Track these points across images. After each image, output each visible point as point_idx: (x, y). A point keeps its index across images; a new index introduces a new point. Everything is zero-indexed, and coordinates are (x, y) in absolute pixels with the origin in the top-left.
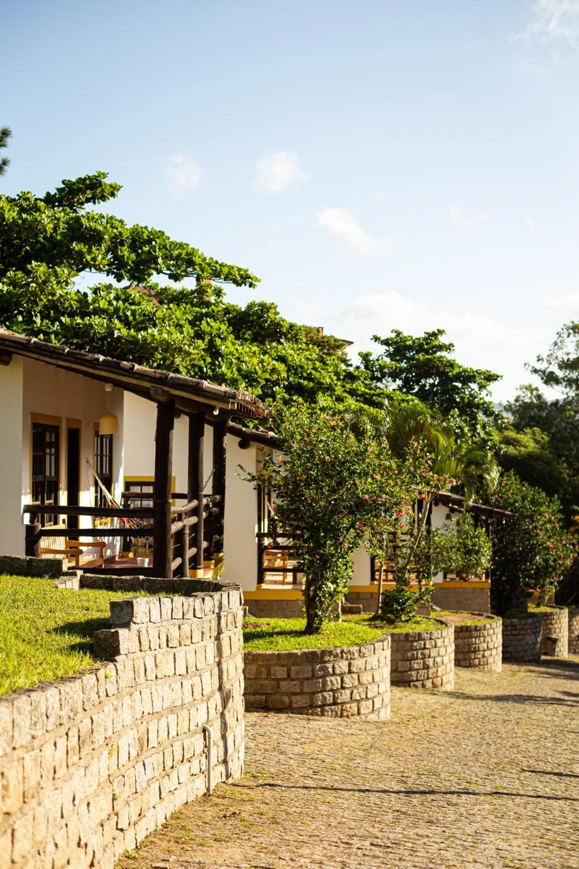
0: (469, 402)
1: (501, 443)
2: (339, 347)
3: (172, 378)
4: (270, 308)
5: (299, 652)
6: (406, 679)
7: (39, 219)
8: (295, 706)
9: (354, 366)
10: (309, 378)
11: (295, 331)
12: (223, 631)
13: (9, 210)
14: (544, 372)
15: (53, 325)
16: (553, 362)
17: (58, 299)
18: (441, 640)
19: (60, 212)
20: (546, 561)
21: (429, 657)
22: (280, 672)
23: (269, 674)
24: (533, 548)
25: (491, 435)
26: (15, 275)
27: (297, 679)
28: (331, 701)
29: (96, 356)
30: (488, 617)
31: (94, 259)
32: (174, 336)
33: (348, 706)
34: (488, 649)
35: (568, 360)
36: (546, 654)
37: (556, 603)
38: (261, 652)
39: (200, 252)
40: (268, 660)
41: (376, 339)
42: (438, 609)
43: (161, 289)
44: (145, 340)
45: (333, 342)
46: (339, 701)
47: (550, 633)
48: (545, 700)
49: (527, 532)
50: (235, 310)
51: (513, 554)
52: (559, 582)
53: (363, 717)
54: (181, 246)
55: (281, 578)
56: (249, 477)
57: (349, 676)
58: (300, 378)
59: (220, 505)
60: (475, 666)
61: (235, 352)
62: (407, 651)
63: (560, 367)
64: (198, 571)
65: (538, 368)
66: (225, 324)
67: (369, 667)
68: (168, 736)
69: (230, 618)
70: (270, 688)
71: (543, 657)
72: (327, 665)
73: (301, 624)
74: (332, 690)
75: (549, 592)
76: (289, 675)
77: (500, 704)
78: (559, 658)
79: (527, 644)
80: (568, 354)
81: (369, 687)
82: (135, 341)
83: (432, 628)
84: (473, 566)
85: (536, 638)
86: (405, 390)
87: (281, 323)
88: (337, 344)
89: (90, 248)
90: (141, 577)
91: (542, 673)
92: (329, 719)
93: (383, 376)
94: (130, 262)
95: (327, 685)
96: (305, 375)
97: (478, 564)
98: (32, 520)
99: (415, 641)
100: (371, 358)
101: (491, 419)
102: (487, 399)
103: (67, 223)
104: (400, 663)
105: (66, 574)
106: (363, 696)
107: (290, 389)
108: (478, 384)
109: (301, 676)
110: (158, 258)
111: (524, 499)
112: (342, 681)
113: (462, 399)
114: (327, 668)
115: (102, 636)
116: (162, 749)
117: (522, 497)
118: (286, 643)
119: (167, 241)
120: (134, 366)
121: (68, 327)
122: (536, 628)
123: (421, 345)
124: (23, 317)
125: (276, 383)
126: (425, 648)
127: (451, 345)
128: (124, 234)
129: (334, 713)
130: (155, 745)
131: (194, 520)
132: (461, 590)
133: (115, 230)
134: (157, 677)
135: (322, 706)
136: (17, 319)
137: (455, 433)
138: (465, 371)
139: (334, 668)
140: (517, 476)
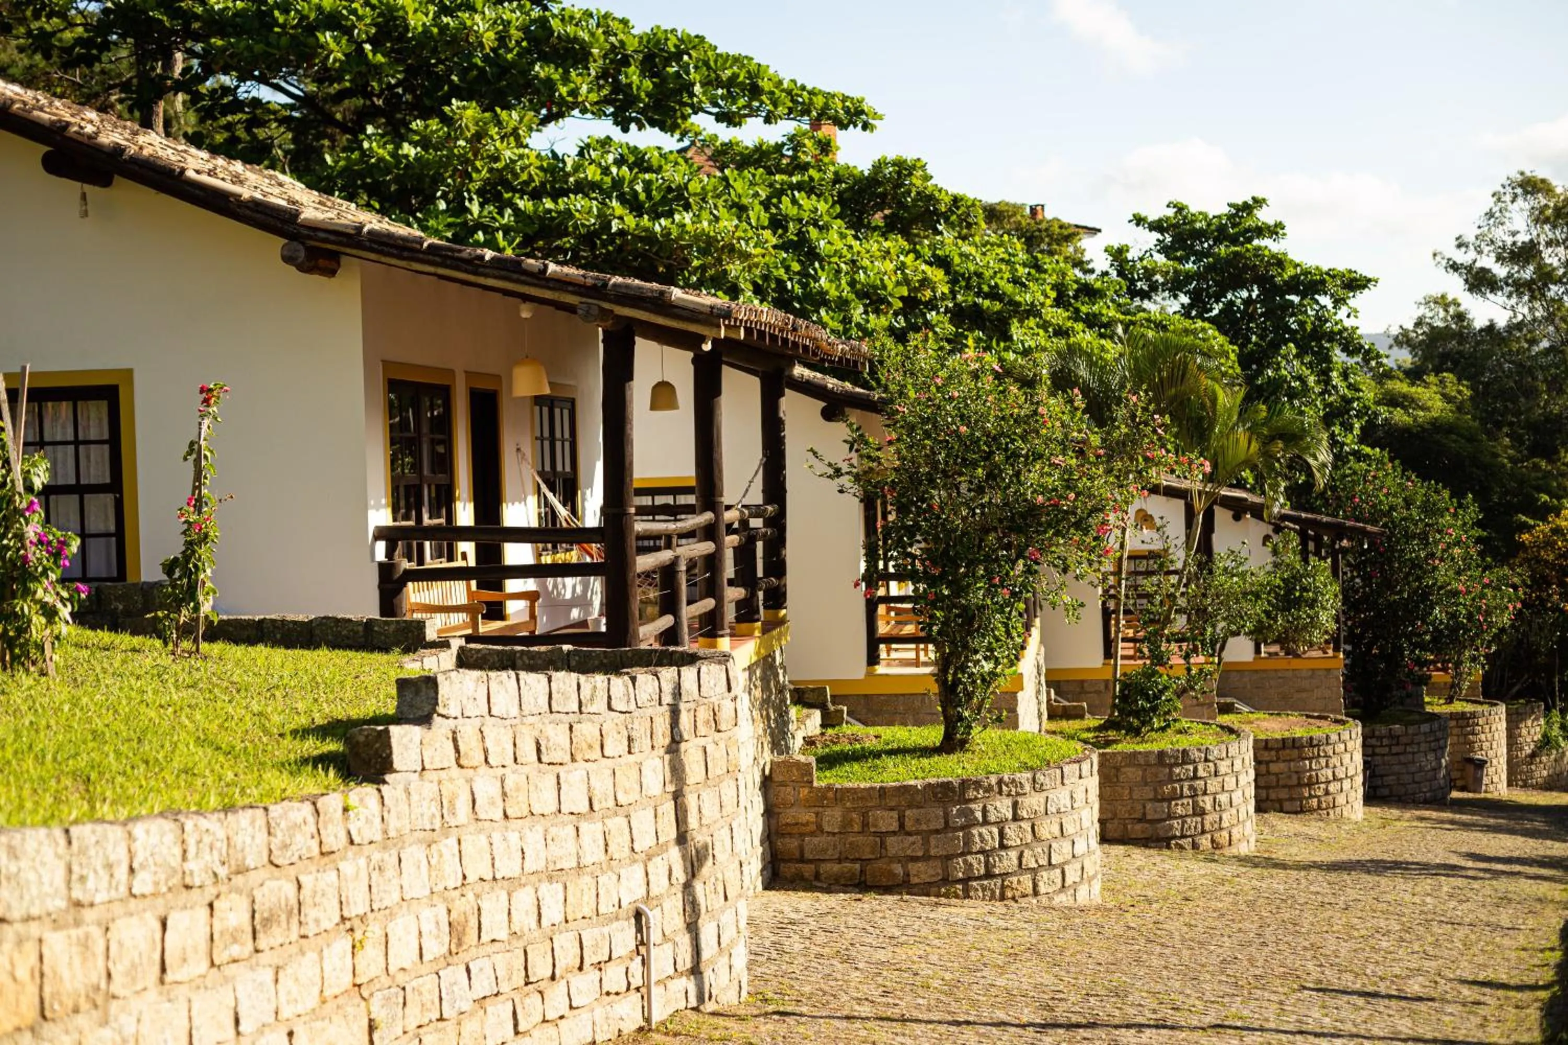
0: (1314, 329)
1: (1378, 403)
2: (1068, 238)
3: (615, 285)
4: (914, 167)
5: (919, 783)
6: (1162, 834)
7: (469, 23)
8: (914, 880)
9: (1098, 272)
10: (993, 293)
11: (963, 209)
12: (686, 737)
13: (416, 11)
14: (1469, 268)
15: (501, 214)
16: (1486, 249)
17: (507, 166)
18: (1228, 762)
19: (513, 11)
20: (1453, 616)
21: (1205, 793)
22: (886, 821)
23: (865, 825)
24: (1425, 594)
25: (1359, 390)
26: (427, 127)
27: (918, 833)
28: (982, 871)
29: (479, 251)
30: (1337, 721)
31: (574, 93)
32: (723, 224)
33: (1014, 879)
34: (1335, 778)
35: (1514, 243)
36: (1463, 789)
37: (1486, 694)
38: (850, 785)
39: (771, 71)
40: (862, 798)
41: (1139, 220)
42: (1246, 709)
43: (722, 145)
44: (667, 233)
45: (1057, 230)
46: (997, 871)
47: (1472, 750)
48: (1425, 868)
49: (1415, 564)
50: (851, 175)
51: (1391, 605)
52: (1487, 656)
53: (1044, 900)
54: (737, 60)
55: (912, 655)
56: (831, 471)
57: (1014, 826)
58: (978, 295)
59: (777, 523)
60: (1311, 811)
61: (845, 251)
62: (1161, 783)
63: (1499, 258)
64: (720, 640)
65: (1459, 262)
66: (826, 202)
67: (1052, 809)
68: (539, 921)
69: (704, 714)
70: (868, 850)
71: (1455, 794)
72: (973, 806)
73: (934, 734)
74: (982, 851)
75: (1470, 674)
76: (902, 825)
77: (1333, 876)
78: (1489, 796)
79: (1421, 769)
80: (1514, 234)
81: (1054, 845)
82: (650, 238)
83: (1210, 741)
84: (1305, 628)
85: (1438, 760)
86: (1194, 313)
87: (937, 194)
88: (1066, 232)
89: (566, 72)
90: (566, 647)
91: (1442, 822)
92: (979, 902)
93: (1154, 287)
94: (643, 95)
95: (975, 843)
96: (986, 288)
97: (1314, 622)
98: (390, 553)
99: (1177, 765)
100: (1130, 256)
101: (1358, 359)
102: (1348, 323)
103: (525, 29)
104: (1149, 806)
105: (433, 645)
106: (1043, 861)
107: (959, 315)
108: (1332, 296)
109: (924, 827)
110: (693, 84)
111: (1408, 503)
112: (1002, 834)
113: (1302, 324)
114: (972, 812)
115: (362, 739)
116: (521, 944)
117: (1405, 500)
118: (901, 769)
119: (710, 53)
120: (546, 266)
121: (529, 217)
122: (1438, 740)
123: (1222, 229)
124: (448, 203)
125: (932, 305)
126: (1196, 777)
127: (1280, 225)
128: (628, 44)
129: (988, 893)
130: (503, 935)
131: (707, 547)
132: (1290, 674)
133: (612, 39)
134: (506, 816)
135: (965, 881)
136: (435, 205)
137: (1290, 387)
138: (1306, 273)
139: (985, 811)
140: (1397, 462)
